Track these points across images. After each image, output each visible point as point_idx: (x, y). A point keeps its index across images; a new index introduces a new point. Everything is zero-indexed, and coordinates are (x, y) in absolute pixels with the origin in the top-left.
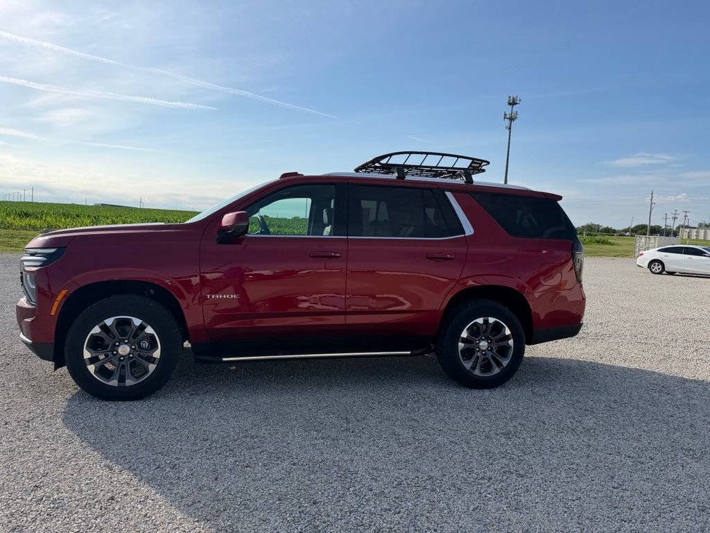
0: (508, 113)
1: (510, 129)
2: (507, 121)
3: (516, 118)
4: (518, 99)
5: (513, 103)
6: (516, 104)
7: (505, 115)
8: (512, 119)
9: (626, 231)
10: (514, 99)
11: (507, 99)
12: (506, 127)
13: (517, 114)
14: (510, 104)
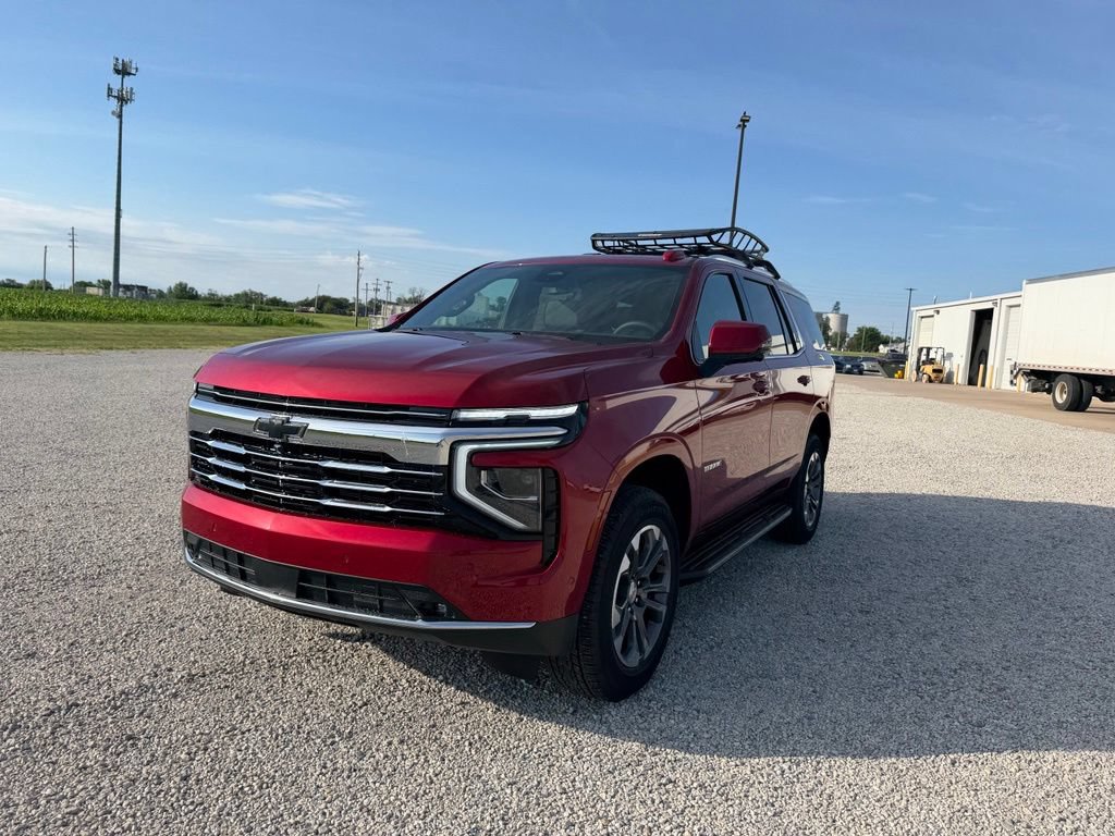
0: (116, 86)
1: (120, 116)
2: (114, 104)
3: (131, 100)
4: (134, 66)
5: (123, 71)
6: (129, 74)
7: (110, 90)
8: (122, 100)
9: (307, 304)
10: (124, 64)
11: (113, 62)
12: (113, 113)
13: (132, 93)
14: (117, 71)
